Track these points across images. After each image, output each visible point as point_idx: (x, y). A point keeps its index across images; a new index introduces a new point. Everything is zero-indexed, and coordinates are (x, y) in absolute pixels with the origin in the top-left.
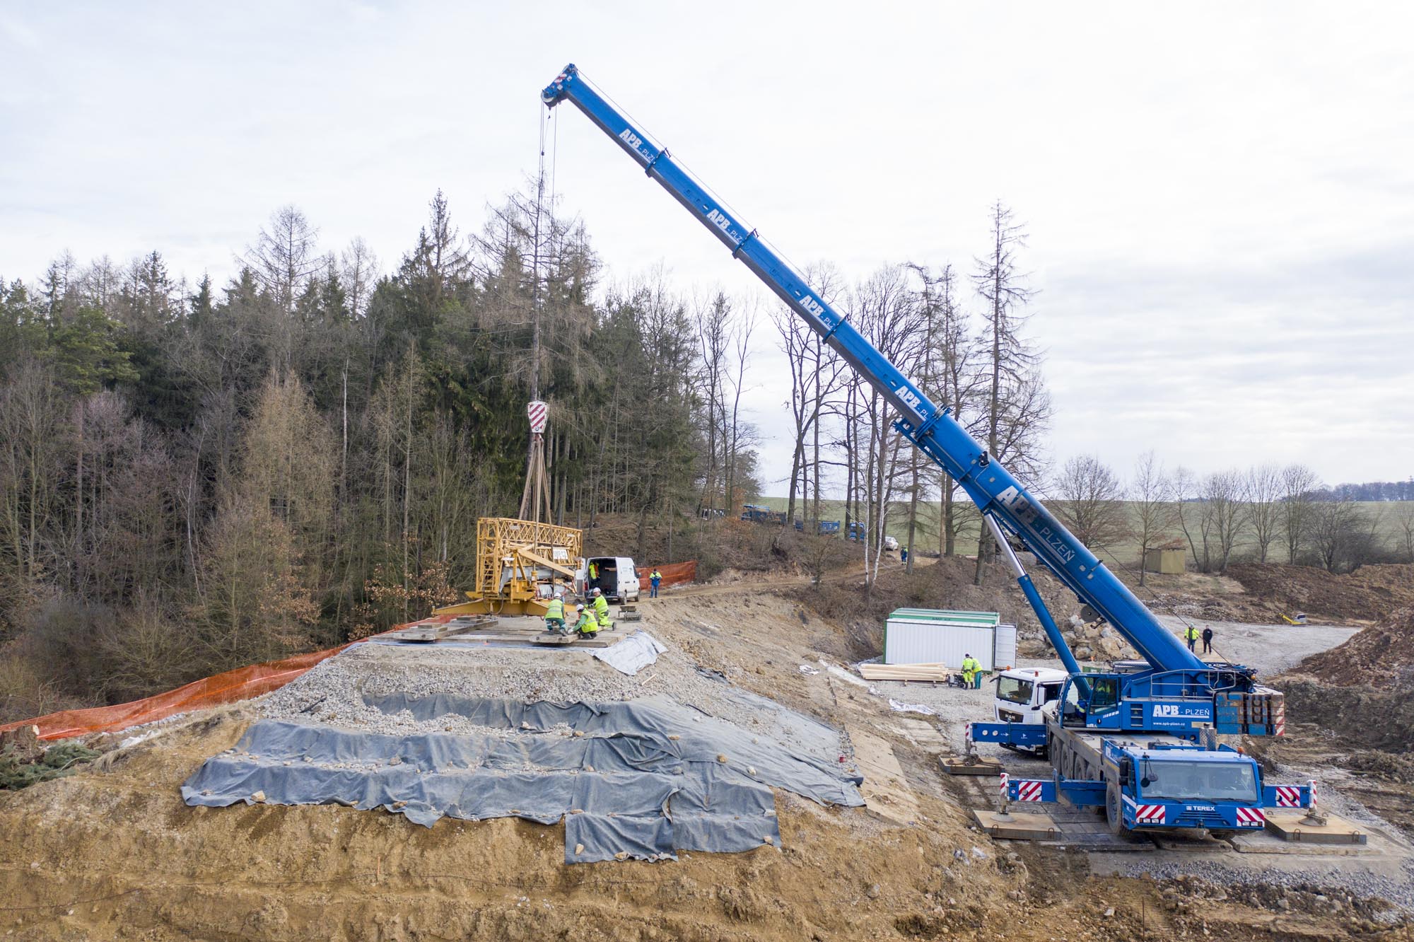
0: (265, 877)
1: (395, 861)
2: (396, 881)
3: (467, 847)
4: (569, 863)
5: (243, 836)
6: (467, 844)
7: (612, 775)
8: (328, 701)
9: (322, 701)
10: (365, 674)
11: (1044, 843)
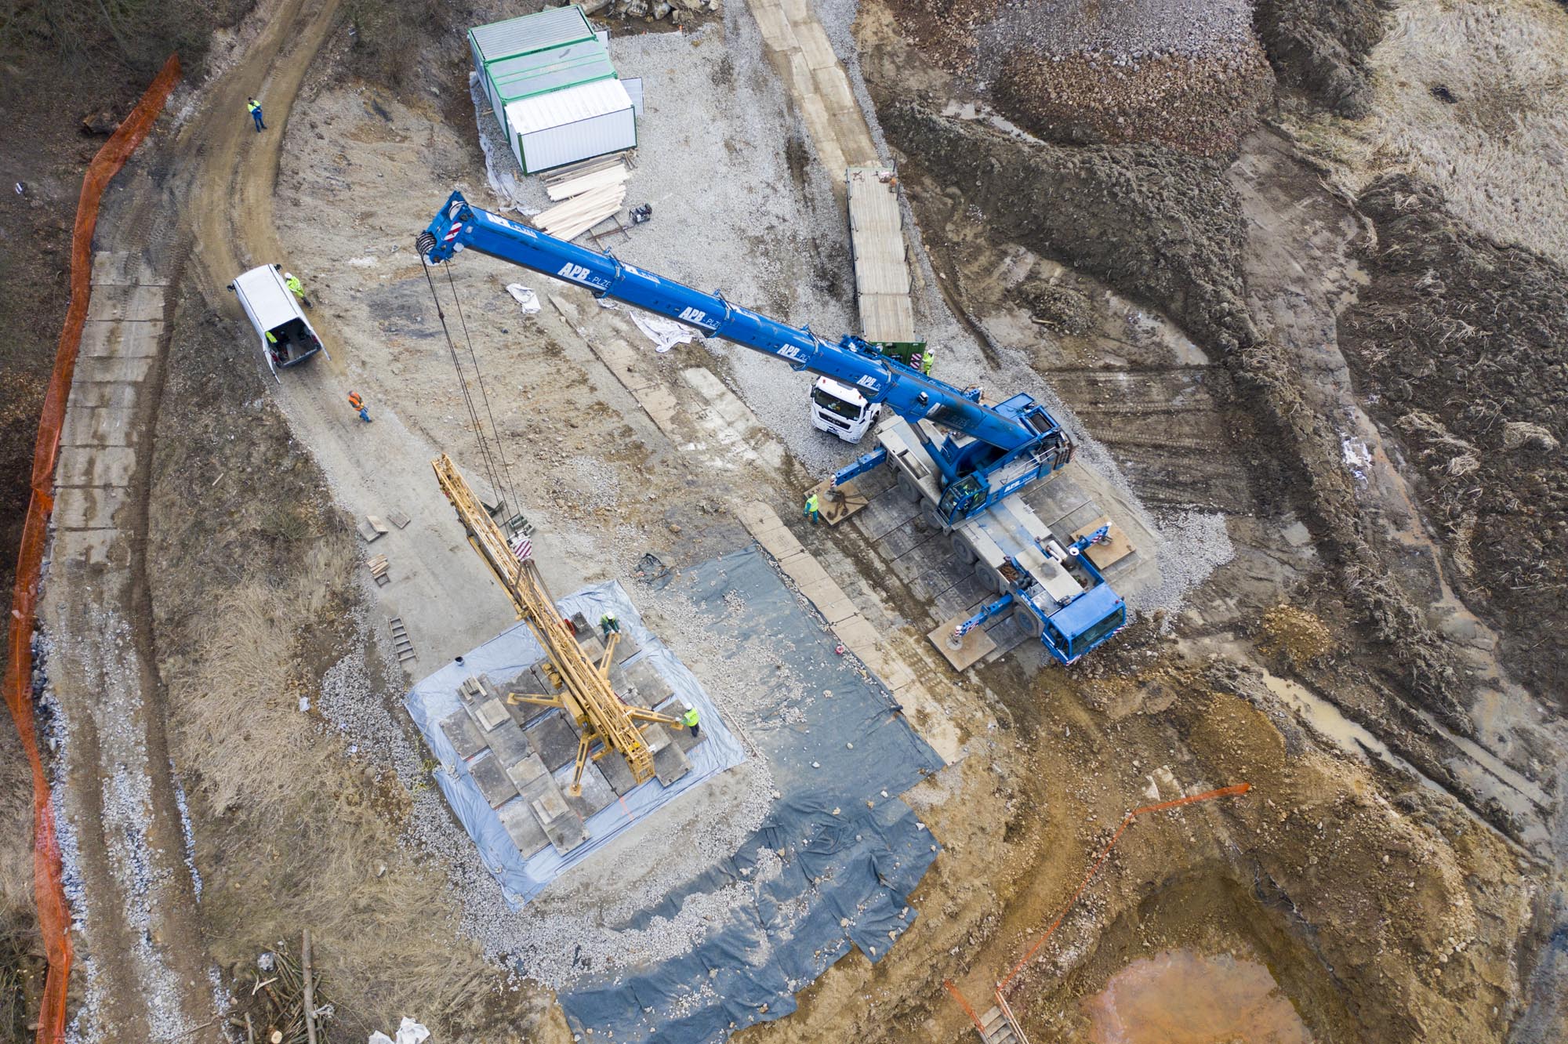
4: (876, 963)
7: (833, 875)
8: (587, 946)
9: (579, 948)
10: (593, 913)
11: (991, 659)
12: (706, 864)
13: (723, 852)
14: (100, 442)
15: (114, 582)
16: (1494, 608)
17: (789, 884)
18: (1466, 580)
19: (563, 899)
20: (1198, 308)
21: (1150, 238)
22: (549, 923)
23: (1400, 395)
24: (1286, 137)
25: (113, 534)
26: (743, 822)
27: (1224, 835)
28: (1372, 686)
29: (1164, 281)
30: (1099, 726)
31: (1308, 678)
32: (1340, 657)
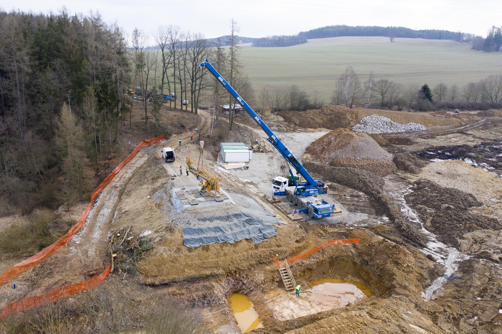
0: (213, 257)
1: (231, 250)
2: (233, 253)
3: (241, 246)
4: (255, 244)
5: (205, 251)
6: (241, 245)
7: (250, 227)
8: (191, 221)
9: (189, 221)
10: (195, 214)
11: (301, 220)
12: (221, 215)
13: (226, 214)
14: (127, 172)
15: (119, 189)
16: (436, 231)
17: (239, 225)
18: (429, 227)
19: (189, 210)
20: (368, 188)
21: (358, 178)
22: (185, 214)
23: (417, 203)
24: (398, 175)
25: (122, 183)
26: (232, 211)
27: (353, 251)
28: (399, 237)
29: (361, 185)
30: (325, 233)
31: (382, 234)
32: (391, 232)
